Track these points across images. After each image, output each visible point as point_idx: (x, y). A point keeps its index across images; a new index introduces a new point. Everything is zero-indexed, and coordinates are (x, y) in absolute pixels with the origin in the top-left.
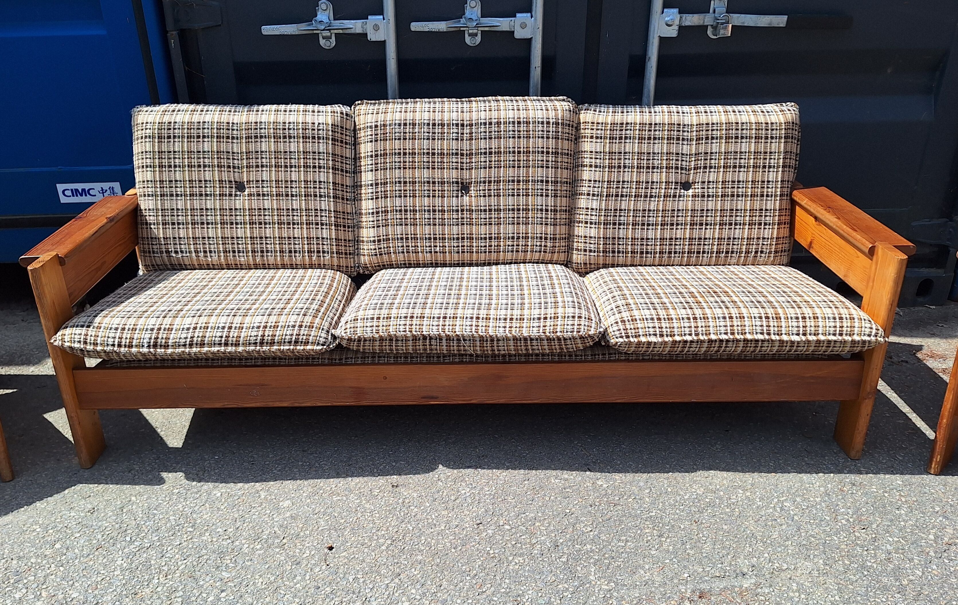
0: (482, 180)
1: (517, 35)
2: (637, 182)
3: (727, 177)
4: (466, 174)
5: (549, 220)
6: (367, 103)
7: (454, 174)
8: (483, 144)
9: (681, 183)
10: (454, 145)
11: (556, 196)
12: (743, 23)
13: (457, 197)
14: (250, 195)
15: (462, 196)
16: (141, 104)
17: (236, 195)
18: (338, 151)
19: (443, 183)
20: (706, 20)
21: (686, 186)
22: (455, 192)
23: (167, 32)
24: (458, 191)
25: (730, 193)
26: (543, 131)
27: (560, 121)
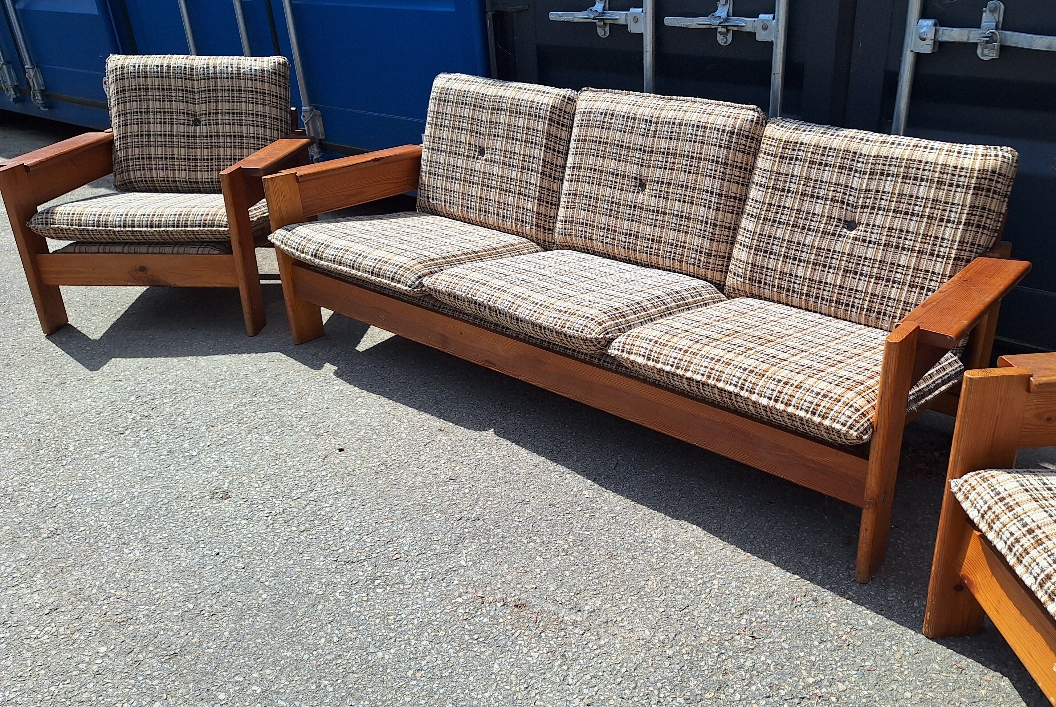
0: (656, 179)
1: (759, 38)
2: (797, 210)
3: (896, 224)
4: (644, 171)
5: (707, 234)
6: (591, 90)
7: (635, 169)
8: (664, 144)
9: (845, 221)
10: (640, 141)
11: (718, 210)
12: (1016, 43)
13: (634, 192)
14: (486, 160)
15: (638, 192)
16: (444, 72)
17: (477, 158)
18: (553, 131)
19: (624, 176)
20: (971, 36)
21: (851, 225)
22: (632, 187)
23: (486, 13)
24: (635, 186)
25: (894, 244)
26: (717, 138)
27: (736, 131)
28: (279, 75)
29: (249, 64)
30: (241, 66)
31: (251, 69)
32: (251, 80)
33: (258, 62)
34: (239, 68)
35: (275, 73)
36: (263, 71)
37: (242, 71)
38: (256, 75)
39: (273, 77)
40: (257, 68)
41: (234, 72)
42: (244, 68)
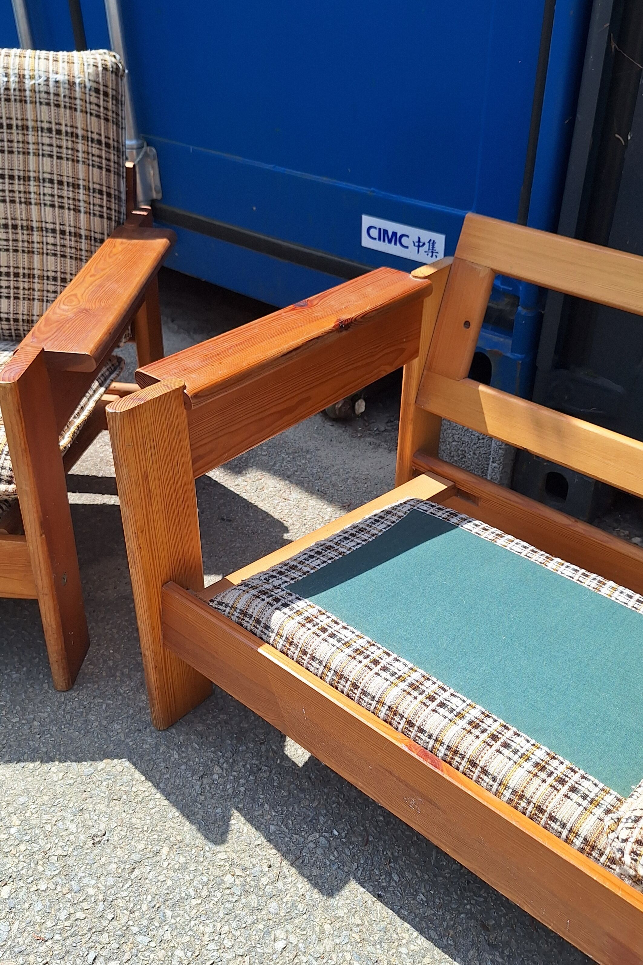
28: (106, 94)
29: (43, 68)
30: (27, 73)
31: (47, 80)
32: (48, 104)
33: (60, 64)
34: (21, 77)
35: (97, 91)
36: (71, 84)
37: (28, 84)
38: (57, 95)
39: (94, 100)
40: (60, 77)
41: (12, 86)
42: (32, 77)
